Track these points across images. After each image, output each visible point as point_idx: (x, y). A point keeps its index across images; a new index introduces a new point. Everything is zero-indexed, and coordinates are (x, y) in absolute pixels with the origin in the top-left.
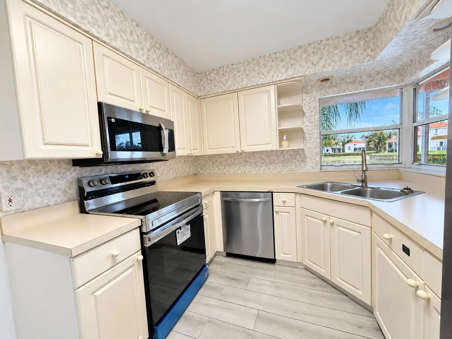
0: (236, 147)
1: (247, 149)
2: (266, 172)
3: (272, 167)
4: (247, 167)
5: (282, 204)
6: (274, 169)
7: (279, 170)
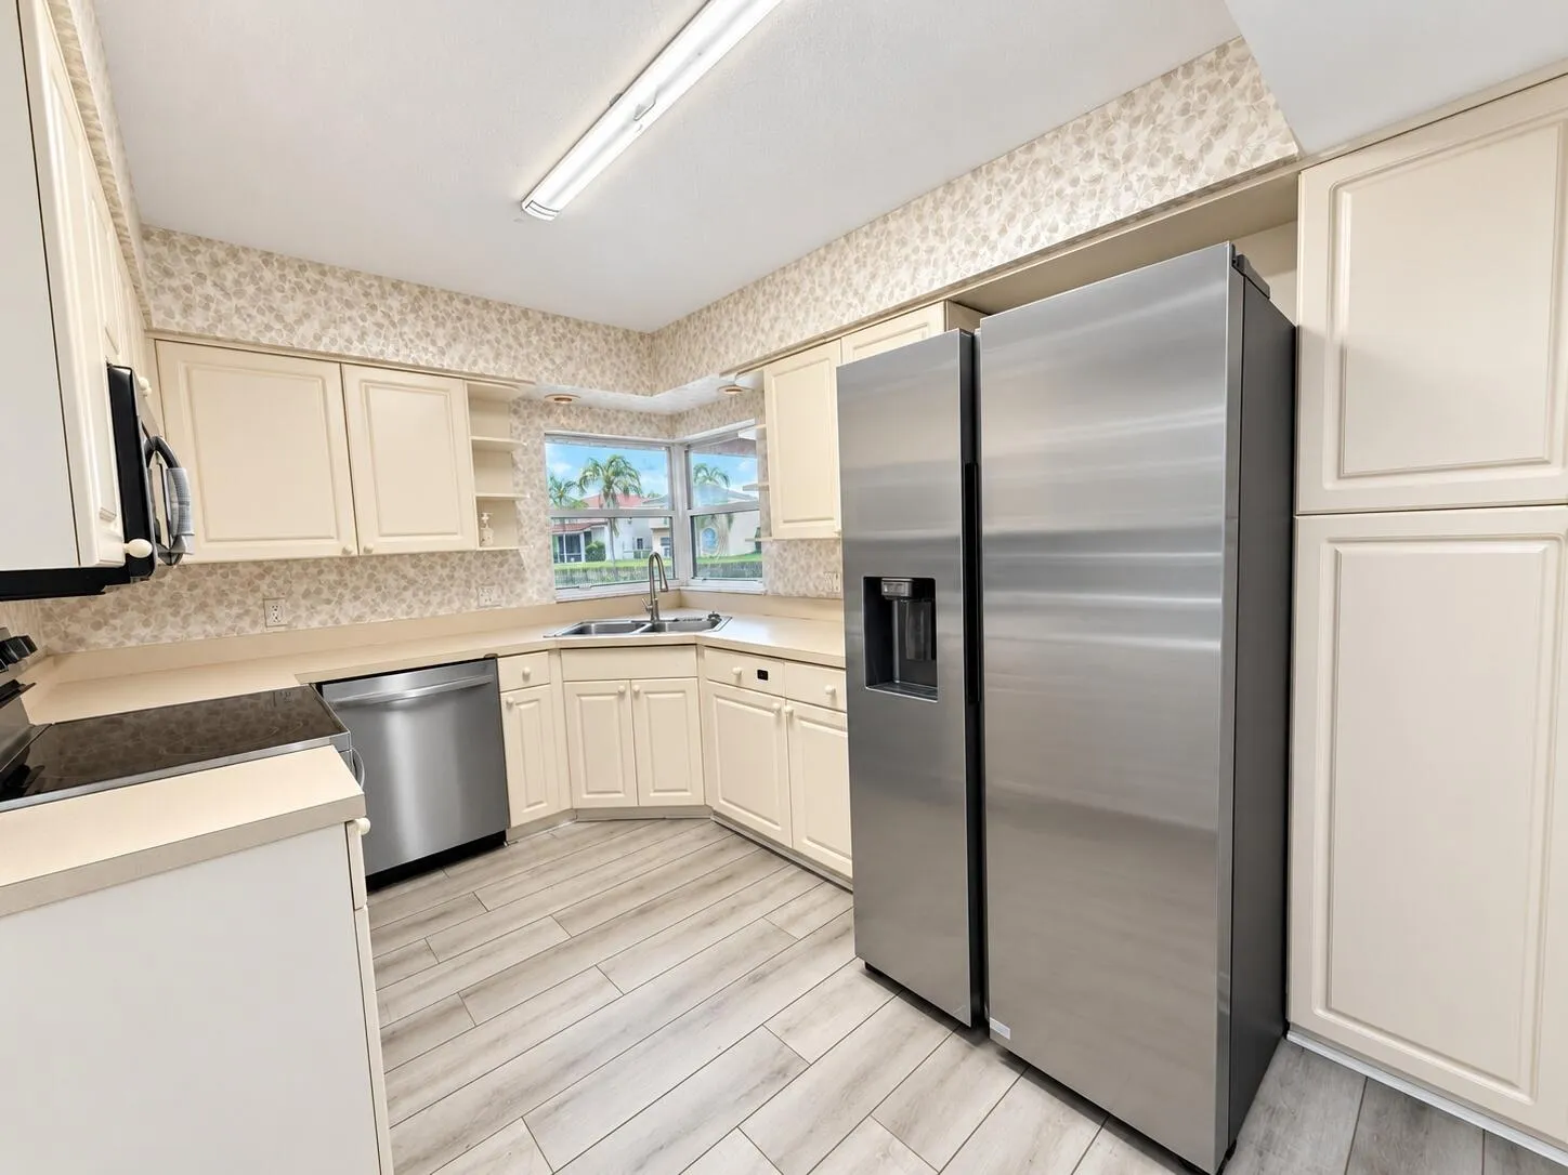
0: (338, 538)
1: (381, 545)
2: (415, 615)
3: (436, 599)
4: (347, 606)
5: (521, 683)
6: (441, 604)
7: (456, 605)
